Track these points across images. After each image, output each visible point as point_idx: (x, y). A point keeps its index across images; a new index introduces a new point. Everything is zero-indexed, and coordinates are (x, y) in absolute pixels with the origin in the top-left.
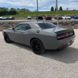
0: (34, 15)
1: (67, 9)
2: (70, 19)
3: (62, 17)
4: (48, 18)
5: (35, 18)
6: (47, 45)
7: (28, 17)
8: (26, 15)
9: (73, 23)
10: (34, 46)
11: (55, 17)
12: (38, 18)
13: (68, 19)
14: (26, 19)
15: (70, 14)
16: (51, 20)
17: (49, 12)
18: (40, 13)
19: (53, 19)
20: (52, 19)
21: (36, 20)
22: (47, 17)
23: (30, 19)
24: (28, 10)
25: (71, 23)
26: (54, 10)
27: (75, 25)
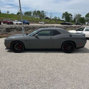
1: (8, 13)
2: (21, 24)
27: (29, 30)
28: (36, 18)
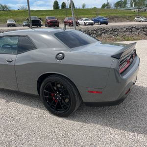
0: (20, 18)
1: (83, 7)
2: (92, 24)
3: (79, 21)
4: (51, 22)
5: (24, 24)
6: (89, 92)
7: (8, 22)
8: (4, 17)
9: (100, 33)
10: (50, 95)
11: (65, 20)
12: (30, 24)
13: (89, 24)
14: (3, 26)
15: (90, 16)
16: (58, 26)
17: (51, 10)
18: (32, 13)
19: (62, 26)
20: (60, 25)
21: (27, 27)
22: (49, 21)
23: (14, 25)
24: (6, 7)
25: (95, 32)
26: (60, 8)
27: (103, 35)
28: (133, 10)
